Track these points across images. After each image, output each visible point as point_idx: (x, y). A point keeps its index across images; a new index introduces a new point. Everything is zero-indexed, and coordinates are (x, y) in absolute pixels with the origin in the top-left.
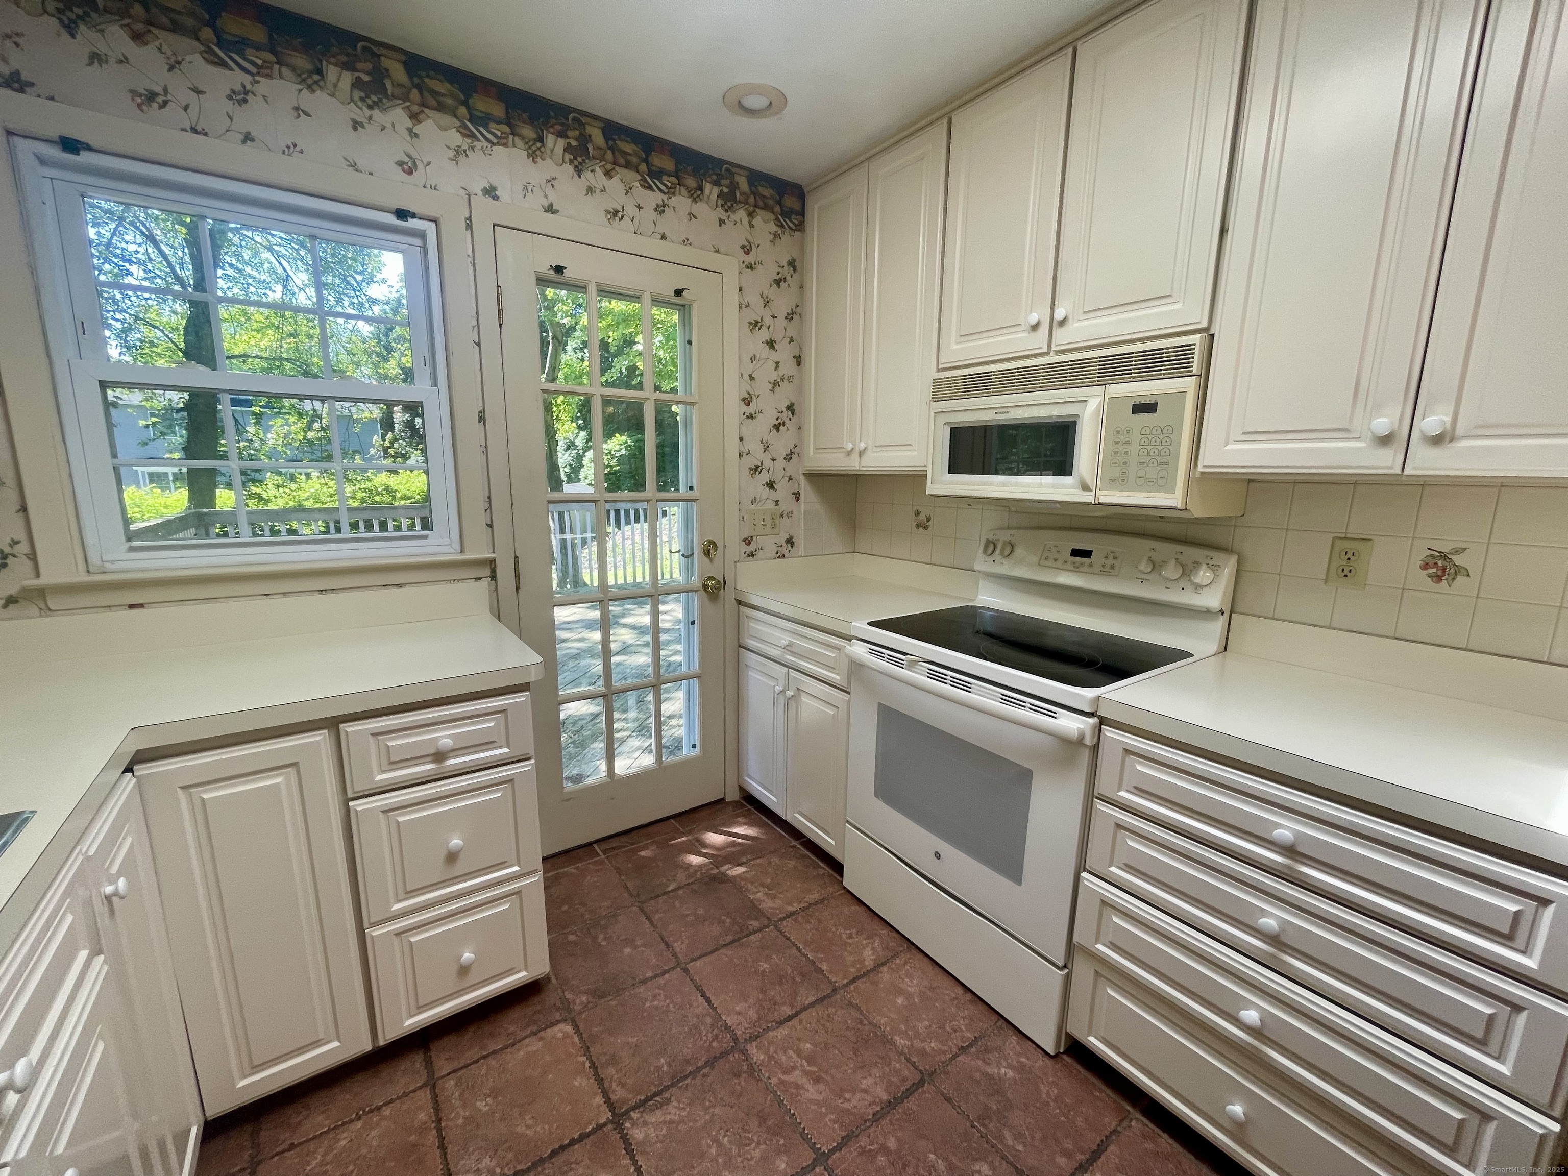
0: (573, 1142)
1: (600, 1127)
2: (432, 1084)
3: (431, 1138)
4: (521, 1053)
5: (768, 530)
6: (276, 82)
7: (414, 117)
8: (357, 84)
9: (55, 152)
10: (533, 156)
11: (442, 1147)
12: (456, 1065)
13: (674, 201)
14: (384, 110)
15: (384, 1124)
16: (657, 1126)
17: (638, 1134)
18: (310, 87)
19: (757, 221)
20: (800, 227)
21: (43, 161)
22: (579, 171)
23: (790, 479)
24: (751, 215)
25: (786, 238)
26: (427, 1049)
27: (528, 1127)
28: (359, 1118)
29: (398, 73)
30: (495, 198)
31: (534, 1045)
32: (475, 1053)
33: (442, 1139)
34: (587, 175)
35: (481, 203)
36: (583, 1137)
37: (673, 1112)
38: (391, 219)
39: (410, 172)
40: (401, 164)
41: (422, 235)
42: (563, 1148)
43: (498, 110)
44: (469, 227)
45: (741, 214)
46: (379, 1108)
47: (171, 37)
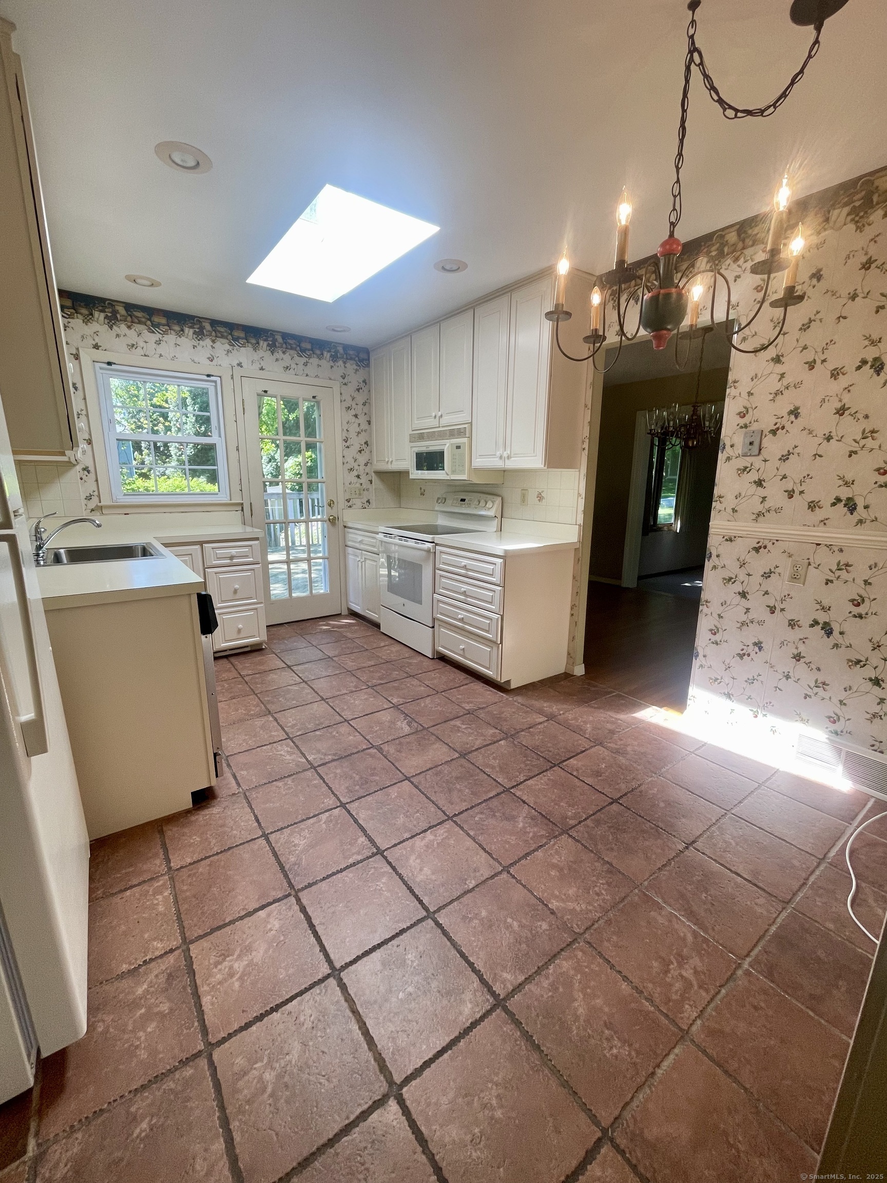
5: (357, 496)
6: (170, 336)
7: (213, 341)
8: (195, 333)
9: (105, 366)
10: (255, 349)
13: (311, 360)
14: (203, 341)
18: (180, 337)
19: (348, 365)
20: (368, 365)
21: (101, 368)
22: (272, 353)
23: (367, 474)
24: (345, 363)
25: (361, 371)
29: (208, 326)
30: (242, 367)
34: (276, 354)
35: (236, 368)
38: (206, 378)
39: (212, 361)
40: (208, 358)
41: (215, 382)
43: (242, 335)
44: (232, 378)
45: (340, 363)
47: (139, 325)
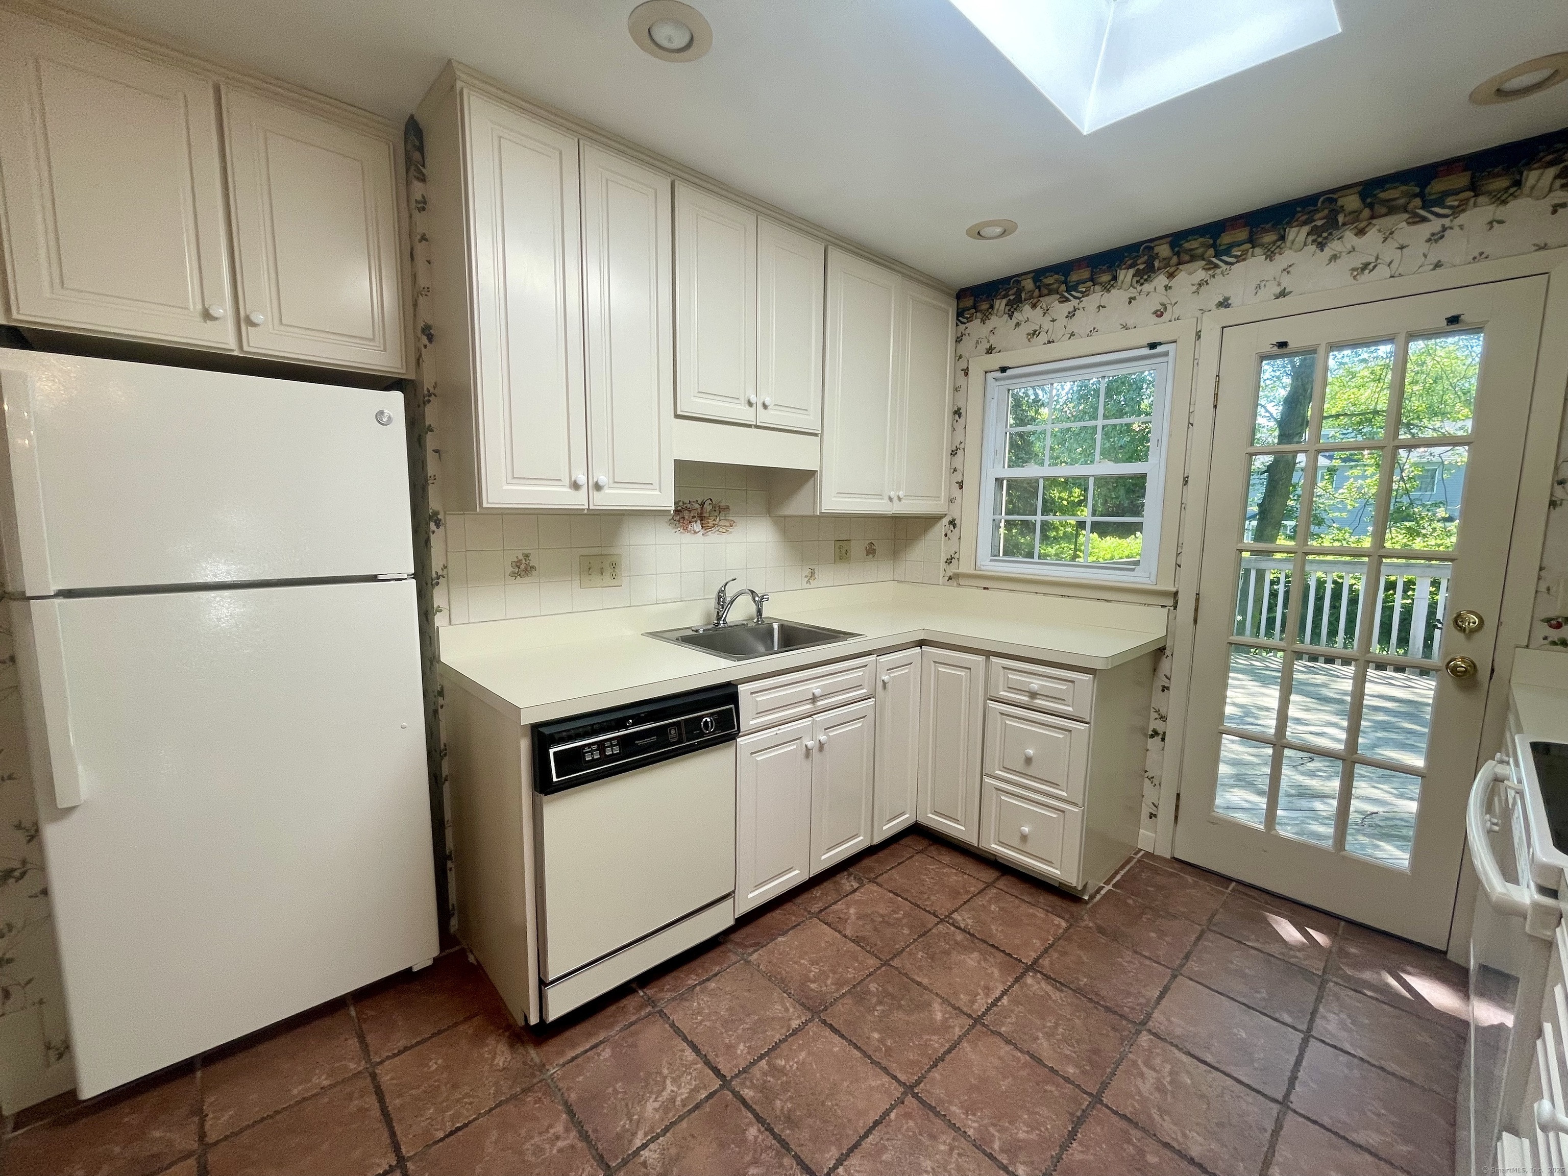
0: (1003, 951)
1: (1020, 961)
2: (988, 885)
3: (967, 897)
4: (1031, 911)
7: (1171, 276)
8: (1136, 274)
9: (998, 375)
10: (1271, 255)
11: (965, 903)
12: (1005, 889)
14: (1151, 281)
15: (960, 879)
16: (1043, 989)
17: (1029, 980)
18: (1109, 290)
26: (1003, 875)
27: (997, 930)
28: (957, 870)
29: (1165, 251)
30: (1227, 306)
31: (1041, 914)
32: (1015, 893)
33: (968, 901)
35: (1213, 314)
36: (1010, 955)
37: (1056, 995)
38: (1146, 351)
39: (1161, 315)
40: (1156, 312)
42: (997, 948)
43: (1243, 235)
46: (965, 873)
47: (1047, 299)
